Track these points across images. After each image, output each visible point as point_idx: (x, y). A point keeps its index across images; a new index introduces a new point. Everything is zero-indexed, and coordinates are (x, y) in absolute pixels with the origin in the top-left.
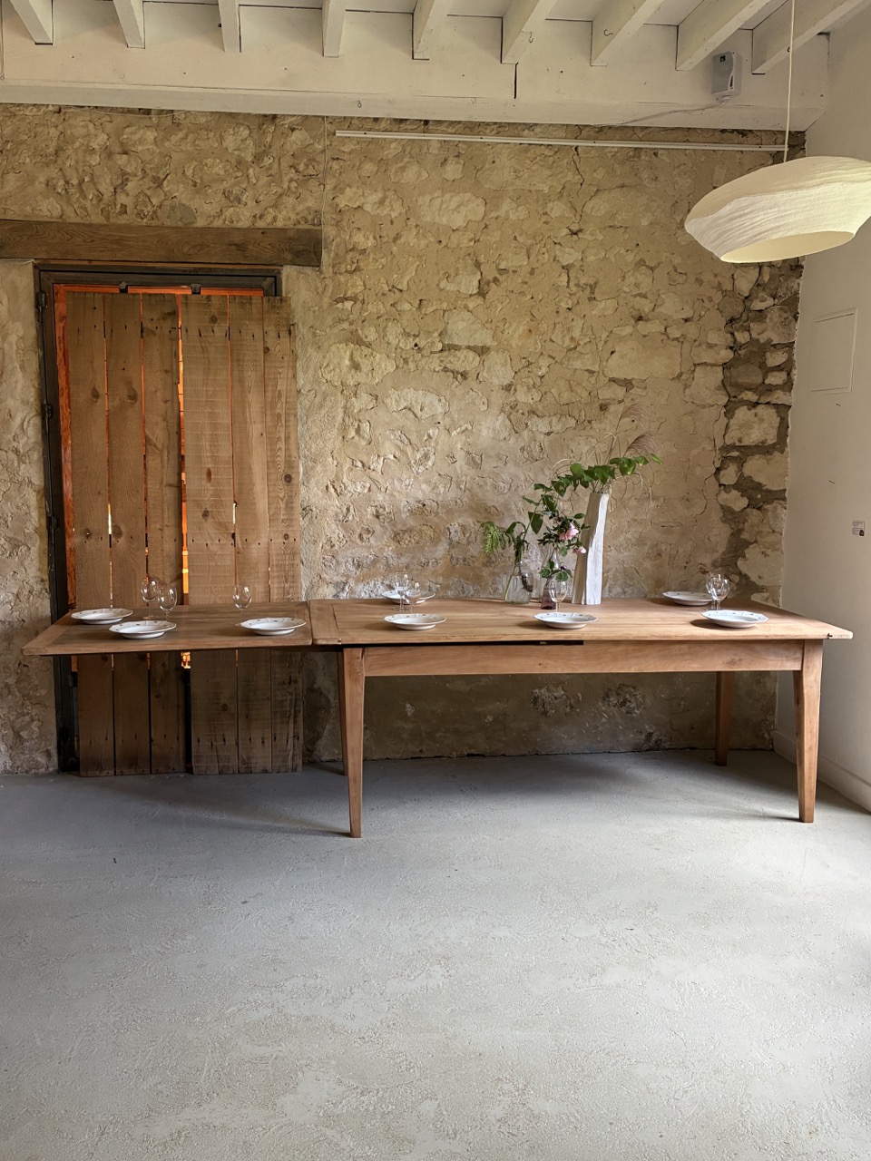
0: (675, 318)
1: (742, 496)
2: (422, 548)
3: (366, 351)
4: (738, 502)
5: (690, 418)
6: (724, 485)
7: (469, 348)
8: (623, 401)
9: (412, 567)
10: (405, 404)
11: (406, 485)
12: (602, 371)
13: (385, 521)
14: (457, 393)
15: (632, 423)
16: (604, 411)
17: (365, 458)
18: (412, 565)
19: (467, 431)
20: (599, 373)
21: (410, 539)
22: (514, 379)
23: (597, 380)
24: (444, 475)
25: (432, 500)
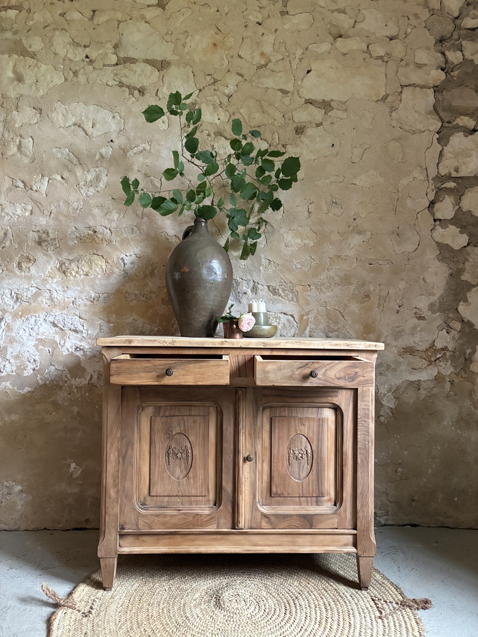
0: (378, 35)
1: (461, 232)
2: (93, 280)
3: (30, 61)
4: (457, 239)
5: (398, 144)
6: (440, 220)
7: (147, 61)
8: (321, 124)
10: (74, 120)
11: (74, 209)
12: (297, 91)
13: (49, 249)
14: (133, 110)
15: (332, 148)
16: (300, 135)
17: (27, 177)
18: (80, 300)
19: (144, 152)
20: (294, 93)
21: (77, 270)
22: (198, 97)
23: (291, 100)
24: (119, 199)
25: (104, 227)
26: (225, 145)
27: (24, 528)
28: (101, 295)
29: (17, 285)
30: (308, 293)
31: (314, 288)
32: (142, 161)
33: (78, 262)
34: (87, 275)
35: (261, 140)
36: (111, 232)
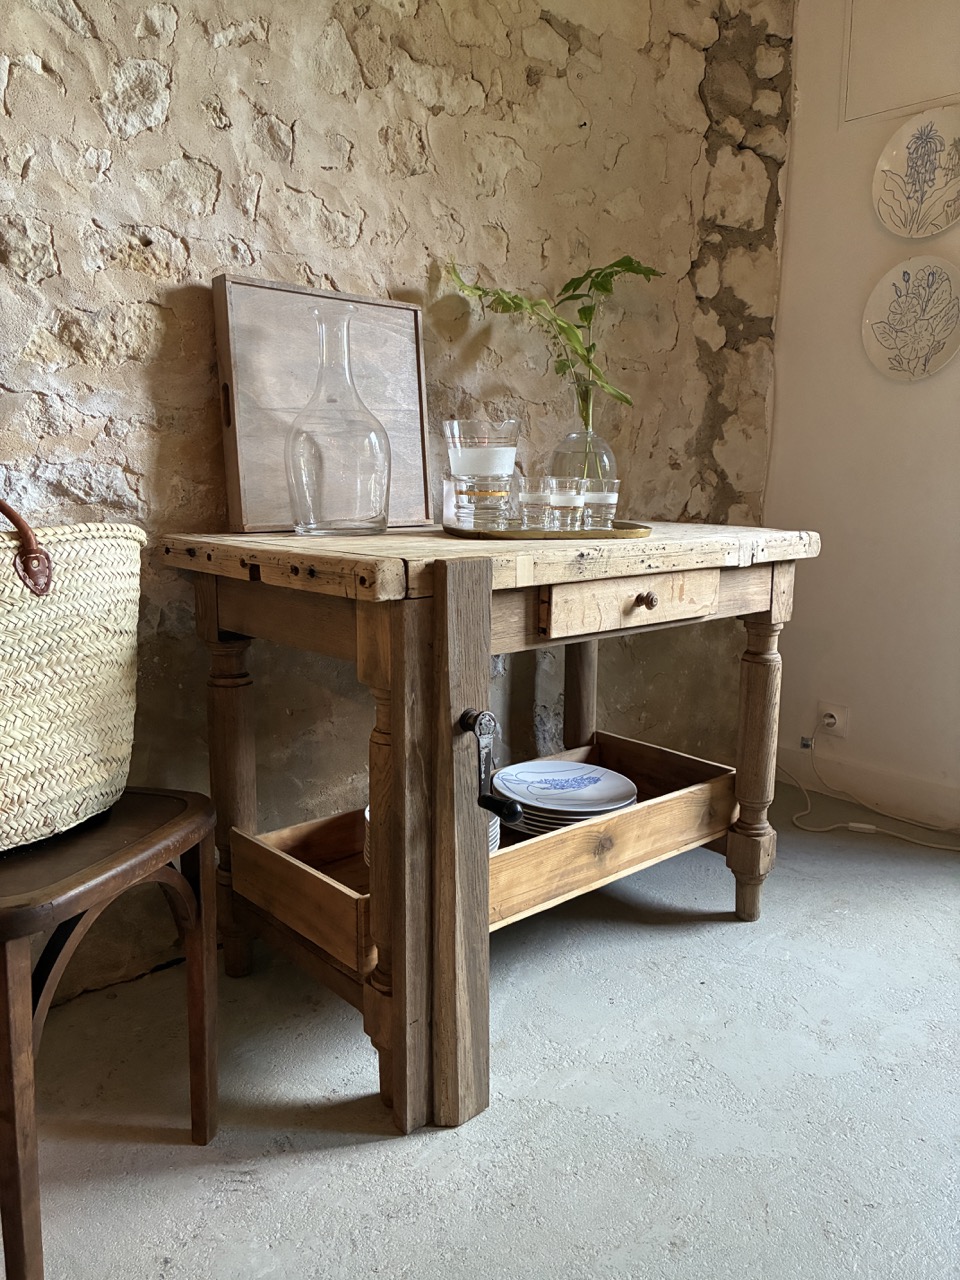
2: (151, 372)
4: (715, 334)
5: (661, 146)
6: (699, 298)
8: (565, 73)
11: (89, 167)
13: (30, 275)
15: (581, 130)
16: (534, 86)
18: (125, 424)
19: (252, 43)
21: (113, 342)
24: (200, 160)
25: (170, 231)
26: (413, 73)
30: (542, 420)
31: (550, 409)
32: (249, 69)
33: (113, 320)
35: (473, 78)
36: (187, 248)
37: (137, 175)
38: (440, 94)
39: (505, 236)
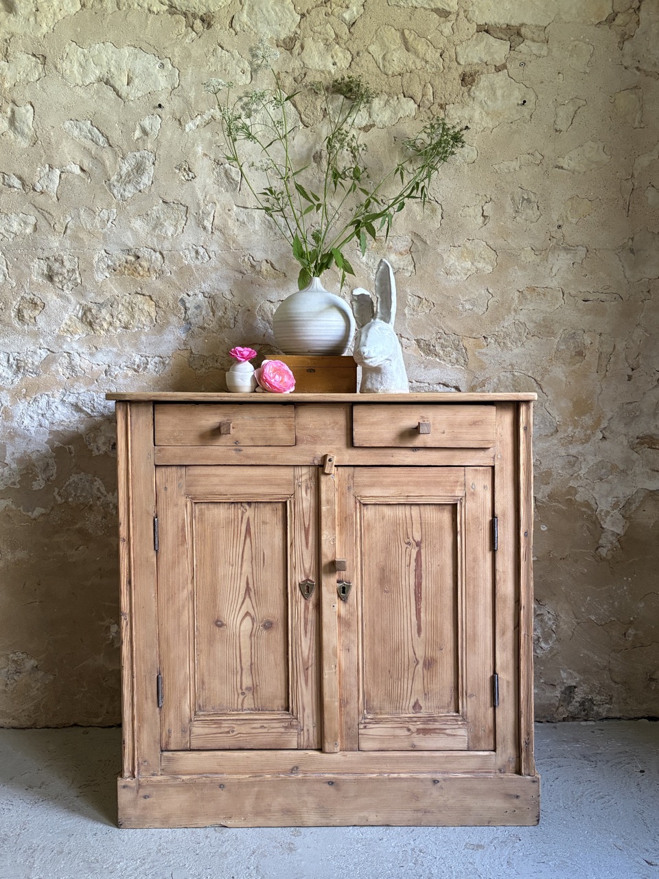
2: (136, 336)
5: (634, 96)
8: (504, 67)
9: (116, 371)
10: (97, 72)
11: (102, 221)
12: (465, 11)
13: (65, 287)
14: (193, 53)
15: (523, 107)
16: (469, 86)
17: (26, 169)
18: (117, 368)
19: (213, 123)
20: (458, 15)
21: (111, 319)
22: (300, 27)
23: (455, 27)
24: (174, 203)
25: (152, 249)
27: (43, 724)
28: (149, 360)
29: (18, 346)
30: (484, 350)
31: (492, 341)
32: (210, 138)
33: (112, 307)
34: (126, 328)
35: (405, 97)
36: (163, 258)
37: (133, 220)
38: (370, 115)
39: (439, 206)
